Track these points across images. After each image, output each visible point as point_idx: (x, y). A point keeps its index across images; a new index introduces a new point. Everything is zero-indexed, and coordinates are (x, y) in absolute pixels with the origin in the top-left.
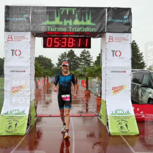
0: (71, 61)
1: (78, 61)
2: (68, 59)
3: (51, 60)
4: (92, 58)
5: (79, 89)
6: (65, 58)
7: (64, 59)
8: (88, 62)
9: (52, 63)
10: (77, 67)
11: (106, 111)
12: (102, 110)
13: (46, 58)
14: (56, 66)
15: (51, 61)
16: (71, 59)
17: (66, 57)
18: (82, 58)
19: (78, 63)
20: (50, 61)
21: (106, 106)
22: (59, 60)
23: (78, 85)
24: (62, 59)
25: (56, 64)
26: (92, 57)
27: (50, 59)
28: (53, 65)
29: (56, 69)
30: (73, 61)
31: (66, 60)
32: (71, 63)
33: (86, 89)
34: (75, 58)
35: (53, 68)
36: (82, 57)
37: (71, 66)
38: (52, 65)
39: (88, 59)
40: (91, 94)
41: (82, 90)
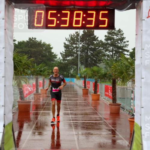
0: (87, 49)
1: (101, 48)
2: (83, 45)
3: (51, 46)
4: (127, 43)
5: (100, 102)
6: (76, 44)
7: (74, 46)
8: (120, 50)
9: (53, 53)
10: (100, 60)
11: (142, 144)
12: (136, 143)
13: (42, 42)
14: (59, 57)
15: (52, 48)
16: (89, 45)
17: (78, 41)
18: (108, 44)
19: (100, 52)
20: (48, 48)
21: (141, 136)
22: (66, 46)
23: (99, 93)
24: (72, 44)
25: (61, 54)
26: (128, 41)
27: (49, 45)
28: (55, 55)
29: (60, 63)
30: (91, 49)
31: (78, 48)
32: (87, 52)
33: (112, 102)
34: (95, 42)
35: (54, 61)
36: (109, 42)
37: (88, 59)
38: (52, 56)
39: (119, 45)
40: (121, 111)
41: (106, 104)
